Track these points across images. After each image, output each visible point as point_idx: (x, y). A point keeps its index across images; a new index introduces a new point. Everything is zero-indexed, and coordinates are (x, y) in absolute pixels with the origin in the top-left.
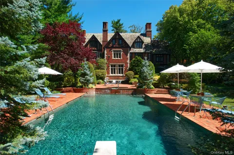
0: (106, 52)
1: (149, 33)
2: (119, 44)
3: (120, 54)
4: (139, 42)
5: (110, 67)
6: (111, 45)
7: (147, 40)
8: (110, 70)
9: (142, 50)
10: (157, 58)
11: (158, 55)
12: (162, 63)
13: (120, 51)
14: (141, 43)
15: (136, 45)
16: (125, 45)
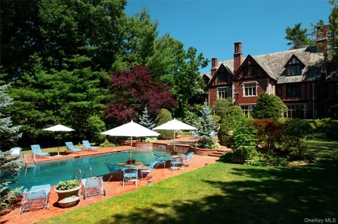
0: (233, 88)
2: (252, 74)
3: (254, 89)
6: (241, 76)
7: (315, 59)
13: (254, 84)
14: (298, 67)
16: (261, 74)
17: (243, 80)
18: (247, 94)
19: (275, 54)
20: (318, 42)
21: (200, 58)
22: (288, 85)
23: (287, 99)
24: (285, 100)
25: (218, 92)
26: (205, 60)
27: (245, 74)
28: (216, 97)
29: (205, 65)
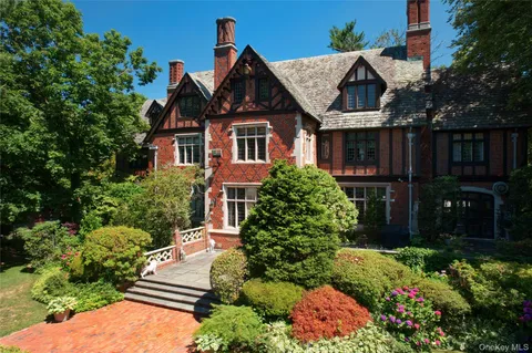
0: (208, 137)
1: (418, 41)
2: (257, 101)
3: (262, 142)
4: (366, 82)
5: (225, 199)
6: (227, 106)
7: (406, 73)
8: (225, 209)
9: (375, 119)
10: (457, 148)
11: (462, 132)
12: (480, 171)
13: (262, 130)
14: (372, 88)
15: (348, 98)
16: (282, 102)
17: (233, 115)
18: (242, 156)
19: (313, 59)
20: (410, 35)
21: (138, 60)
22: (346, 133)
23: (343, 169)
24: (339, 173)
25: (176, 145)
26: (149, 65)
27: (239, 100)
28: (172, 158)
29: (149, 77)
